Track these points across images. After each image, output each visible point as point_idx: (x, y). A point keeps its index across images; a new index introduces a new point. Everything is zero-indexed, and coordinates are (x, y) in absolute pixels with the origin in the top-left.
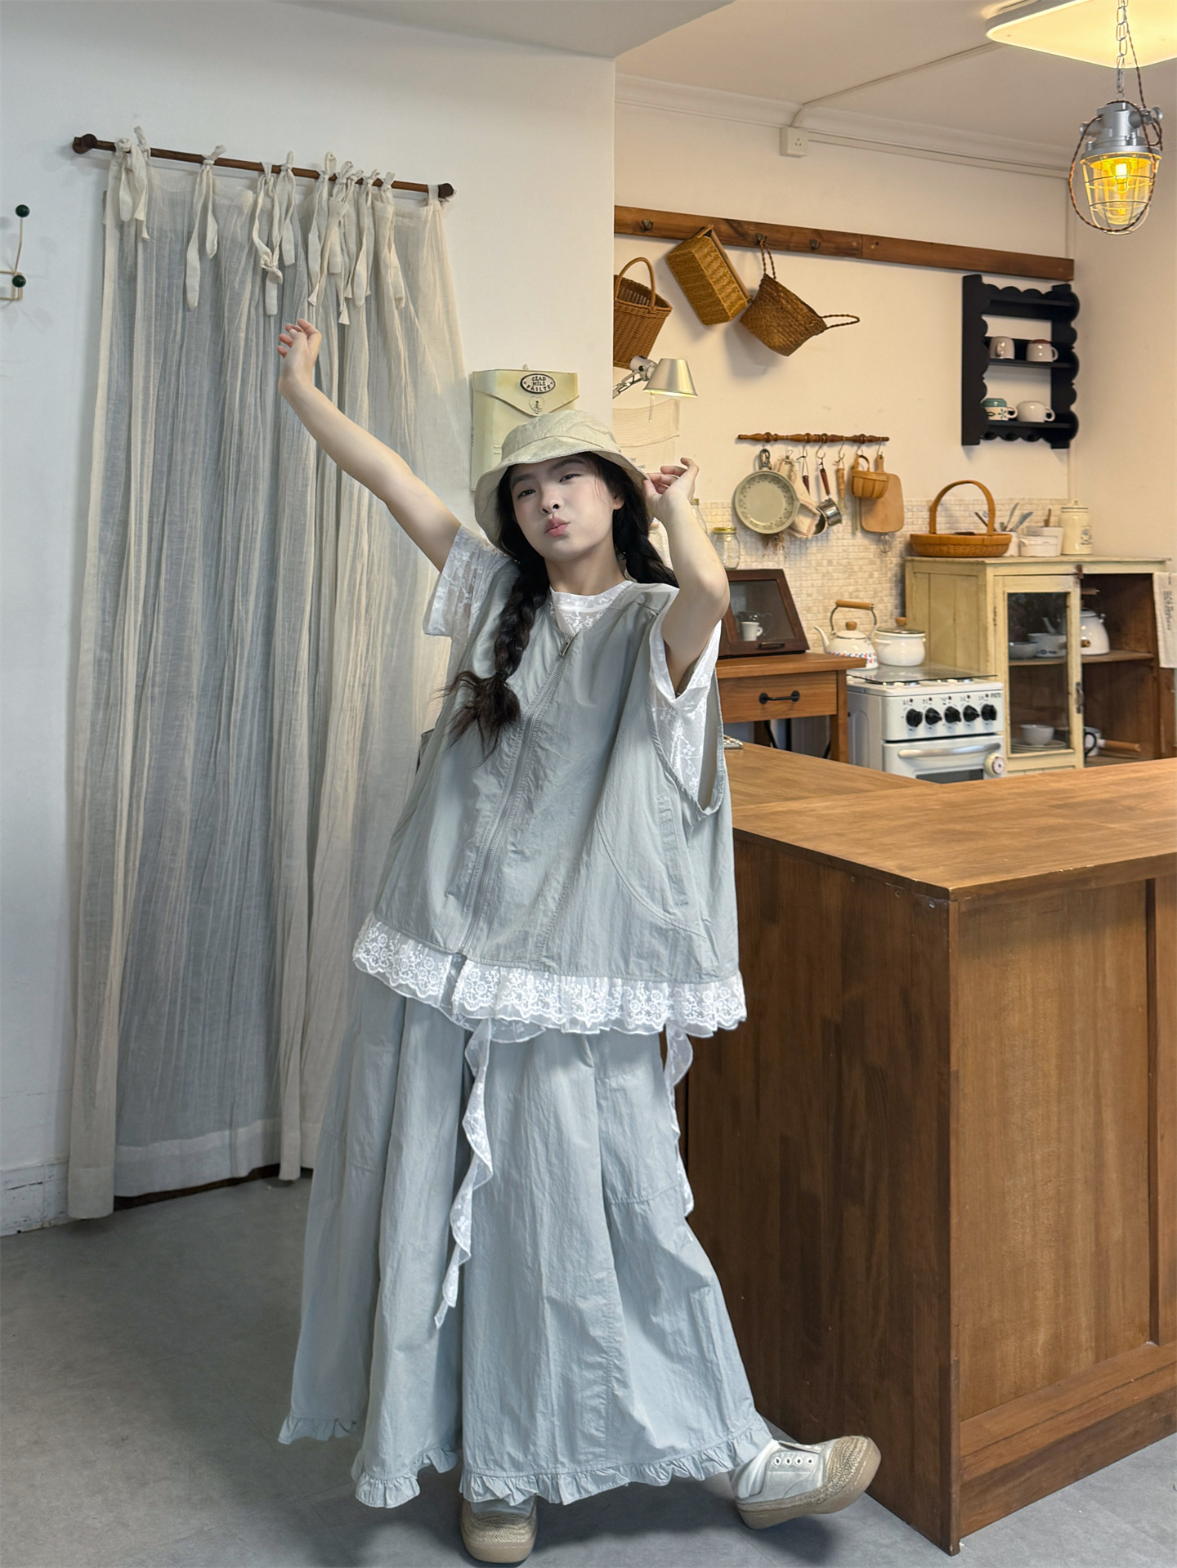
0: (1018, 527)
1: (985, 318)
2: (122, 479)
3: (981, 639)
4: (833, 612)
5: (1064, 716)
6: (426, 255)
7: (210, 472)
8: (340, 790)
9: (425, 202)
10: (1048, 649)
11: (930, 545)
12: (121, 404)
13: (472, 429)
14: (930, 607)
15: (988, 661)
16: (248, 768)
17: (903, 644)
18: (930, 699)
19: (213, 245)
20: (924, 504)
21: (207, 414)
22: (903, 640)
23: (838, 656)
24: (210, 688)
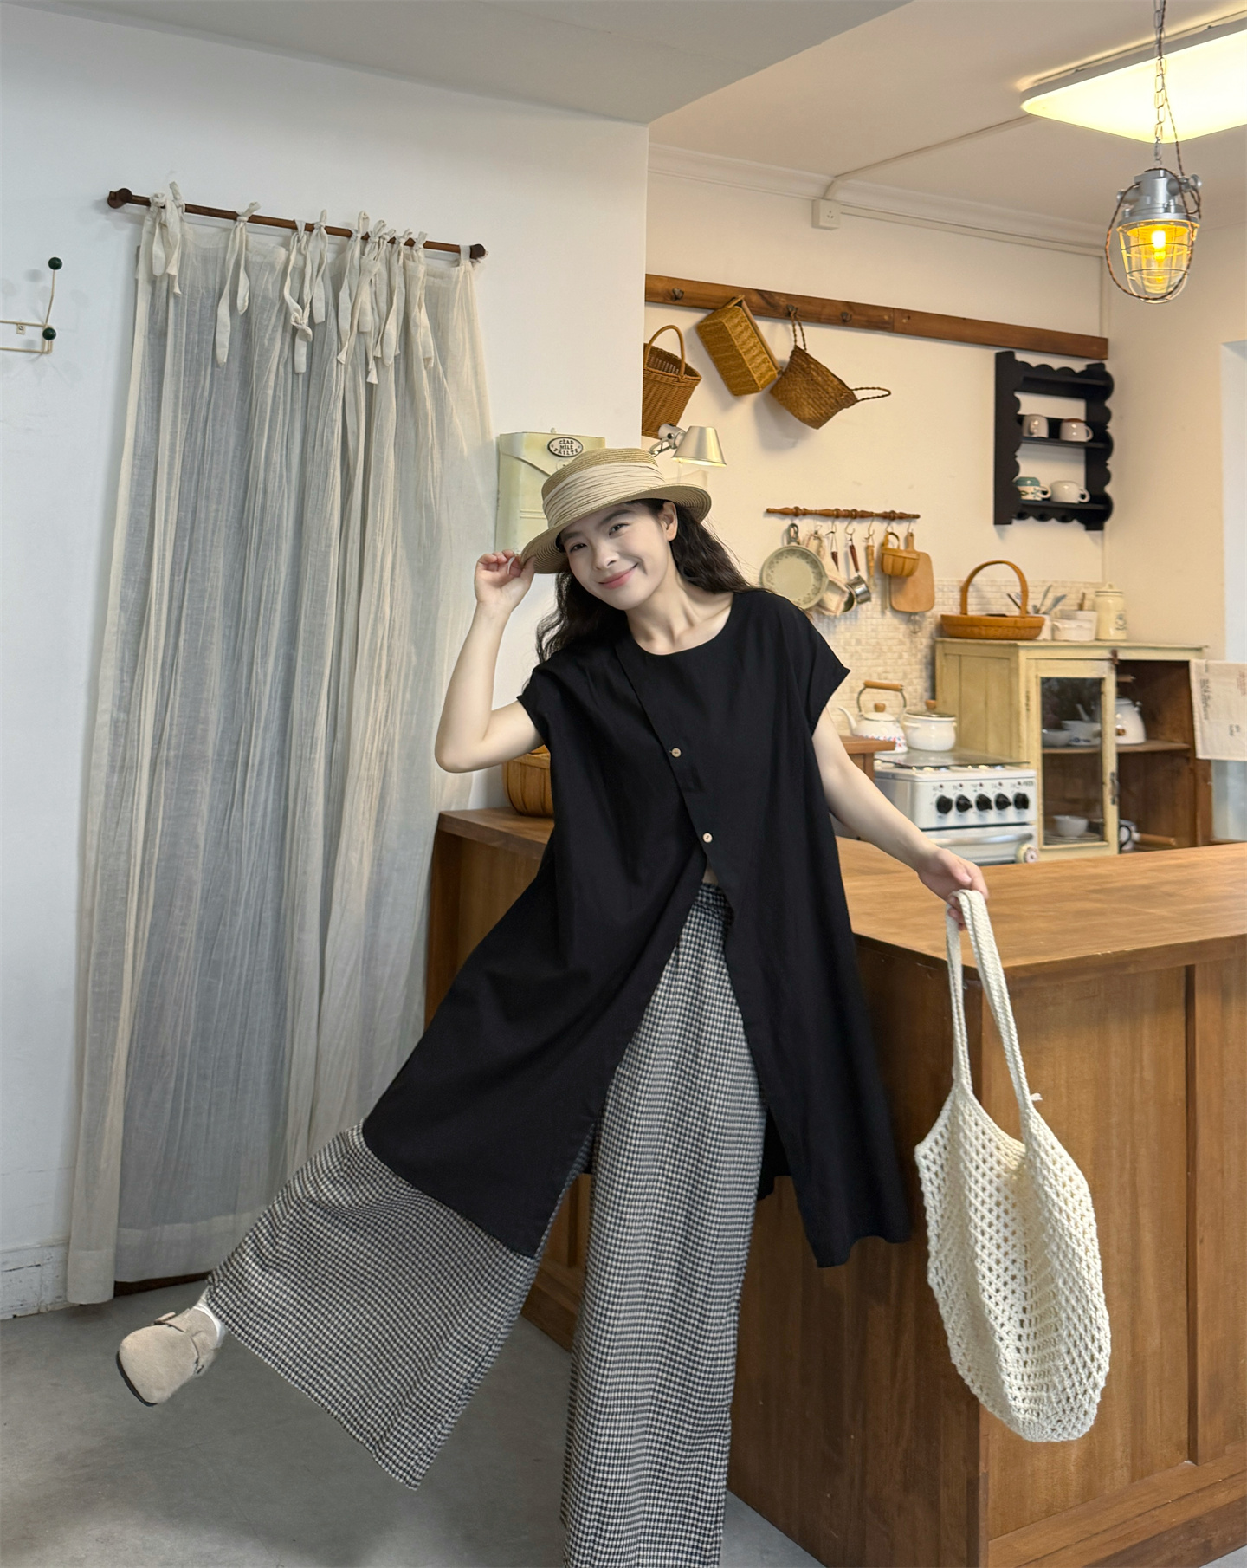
0: (1051, 609)
1: (1018, 395)
2: (145, 535)
3: (1015, 724)
4: (860, 693)
5: (1098, 808)
6: (456, 316)
7: (233, 529)
8: (355, 862)
9: (457, 263)
10: (1081, 737)
11: (961, 625)
12: (147, 459)
13: (498, 492)
14: (960, 690)
15: (1020, 747)
16: (262, 837)
17: (934, 727)
18: (962, 786)
19: (245, 301)
20: (955, 584)
21: (232, 471)
22: (933, 724)
23: (867, 739)
24: (226, 753)
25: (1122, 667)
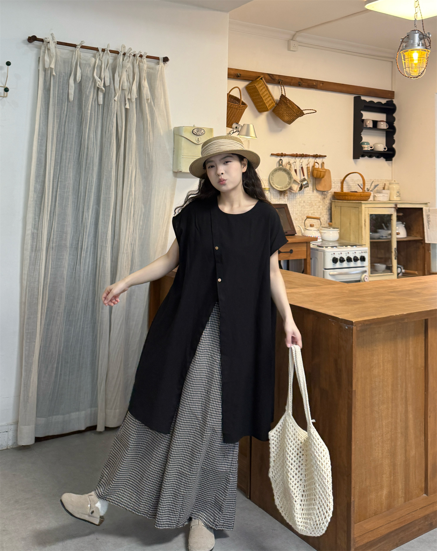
0: (373, 190)
1: (362, 112)
2: (43, 165)
3: (360, 231)
4: (305, 220)
5: (390, 261)
6: (158, 83)
7: (76, 163)
9: (158, 64)
10: (384, 236)
11: (341, 196)
12: (44, 137)
13: (174, 148)
14: (341, 219)
15: (362, 239)
16: (88, 275)
17: (331, 233)
18: (341, 253)
19: (79, 78)
20: (339, 180)
21: (75, 141)
22: (331, 231)
23: (307, 237)
24: (74, 244)
25: (399, 210)
